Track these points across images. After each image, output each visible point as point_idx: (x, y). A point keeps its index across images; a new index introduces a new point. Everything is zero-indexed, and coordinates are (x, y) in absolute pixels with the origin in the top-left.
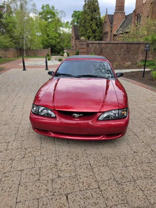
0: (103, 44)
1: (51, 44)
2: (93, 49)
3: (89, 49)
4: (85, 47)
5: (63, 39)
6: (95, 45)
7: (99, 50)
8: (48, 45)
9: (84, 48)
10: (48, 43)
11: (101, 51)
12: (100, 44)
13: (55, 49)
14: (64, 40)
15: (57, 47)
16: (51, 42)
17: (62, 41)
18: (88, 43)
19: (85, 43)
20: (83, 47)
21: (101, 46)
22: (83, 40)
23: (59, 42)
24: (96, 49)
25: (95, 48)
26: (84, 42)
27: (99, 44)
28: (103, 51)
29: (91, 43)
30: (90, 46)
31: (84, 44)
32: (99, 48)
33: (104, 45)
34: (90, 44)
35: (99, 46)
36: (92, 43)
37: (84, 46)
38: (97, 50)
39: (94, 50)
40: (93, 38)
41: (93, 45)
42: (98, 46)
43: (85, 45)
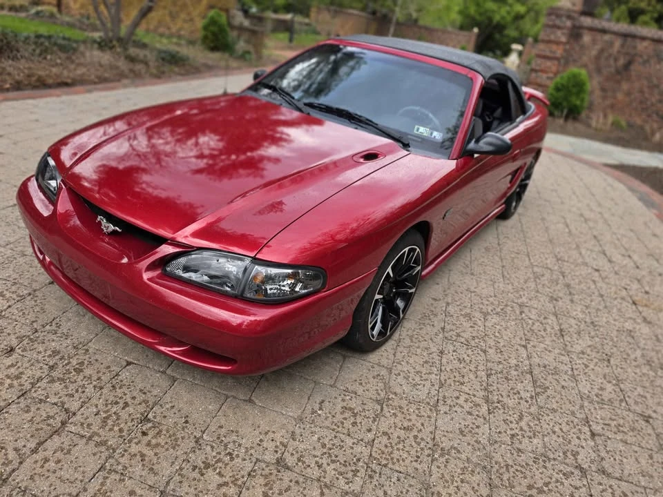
0: (643, 38)
1: (490, 19)
2: (594, 52)
3: (577, 48)
4: (563, 39)
5: (536, 7)
6: (607, 37)
7: (616, 60)
8: (478, 17)
9: (558, 43)
10: (481, 14)
11: (627, 66)
12: (629, 39)
13: (497, 36)
14: (537, 13)
15: (507, 32)
16: (493, 11)
17: (532, 14)
18: (581, 27)
19: (569, 23)
20: (552, 37)
21: (635, 47)
22: (562, 12)
23: (519, 17)
24: (606, 54)
25: (602, 51)
26: (564, 19)
27: (625, 36)
28: (636, 68)
29: (591, 29)
30: (587, 38)
31: (561, 25)
32: (619, 52)
33: (645, 44)
34: (585, 32)
35: (622, 46)
36: (599, 26)
37: (559, 33)
38: (607, 59)
39: (598, 58)
40: (652, 18)
41: (599, 36)
42: (618, 43)
43: (565, 31)
